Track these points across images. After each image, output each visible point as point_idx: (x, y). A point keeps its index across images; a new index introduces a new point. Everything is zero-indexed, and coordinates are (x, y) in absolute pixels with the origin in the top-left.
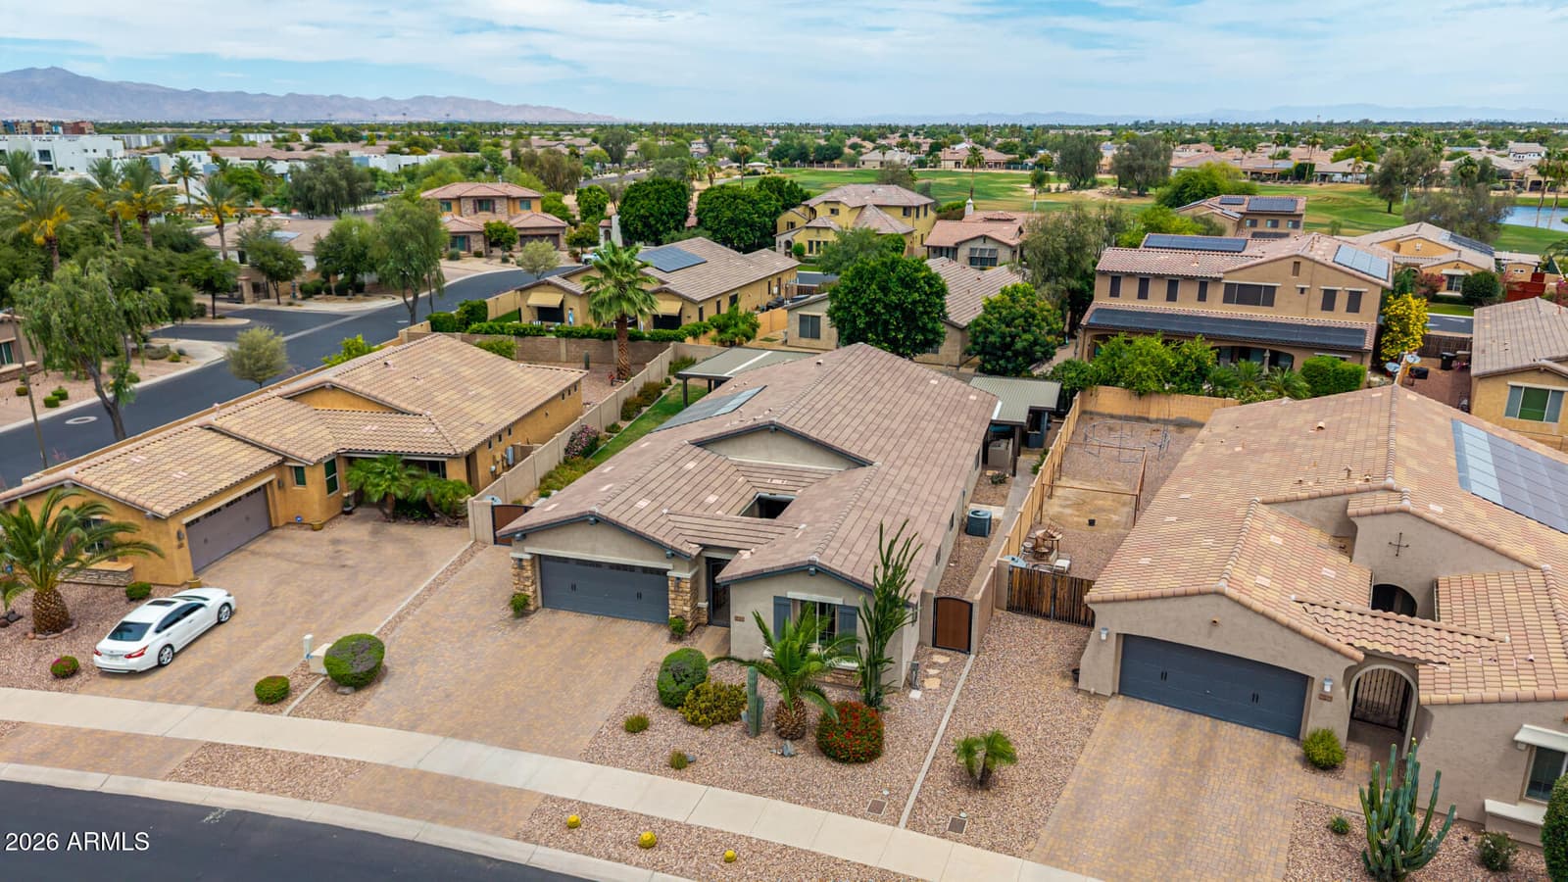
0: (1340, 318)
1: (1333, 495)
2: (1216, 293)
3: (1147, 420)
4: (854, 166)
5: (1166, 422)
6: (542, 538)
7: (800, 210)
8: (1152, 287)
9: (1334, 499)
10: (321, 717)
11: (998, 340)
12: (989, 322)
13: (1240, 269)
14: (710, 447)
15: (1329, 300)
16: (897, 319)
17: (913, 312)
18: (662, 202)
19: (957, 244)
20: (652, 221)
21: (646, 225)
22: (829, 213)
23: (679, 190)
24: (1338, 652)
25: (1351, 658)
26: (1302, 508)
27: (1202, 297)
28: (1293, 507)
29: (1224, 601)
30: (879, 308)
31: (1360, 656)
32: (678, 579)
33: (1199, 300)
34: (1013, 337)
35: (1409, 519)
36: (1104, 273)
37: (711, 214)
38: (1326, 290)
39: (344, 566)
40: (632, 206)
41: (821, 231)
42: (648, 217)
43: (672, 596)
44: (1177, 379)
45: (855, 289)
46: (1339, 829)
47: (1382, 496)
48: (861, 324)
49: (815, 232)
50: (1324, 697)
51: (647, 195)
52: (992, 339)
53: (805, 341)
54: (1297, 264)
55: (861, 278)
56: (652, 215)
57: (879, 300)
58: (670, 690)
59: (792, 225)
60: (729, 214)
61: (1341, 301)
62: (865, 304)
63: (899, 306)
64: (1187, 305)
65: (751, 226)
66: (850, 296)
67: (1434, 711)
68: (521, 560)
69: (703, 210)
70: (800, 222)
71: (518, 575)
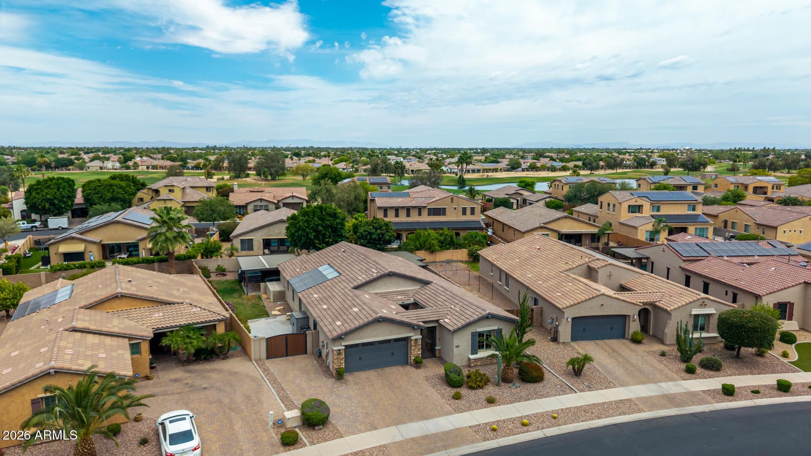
0: (469, 217)
1: (583, 264)
2: (425, 212)
3: (435, 262)
4: (82, 169)
5: (443, 262)
6: (351, 336)
7: (145, 191)
8: (400, 212)
9: (582, 266)
10: (327, 440)
11: (377, 237)
12: (371, 229)
13: (433, 202)
14: (360, 289)
15: (464, 213)
16: (329, 232)
17: (336, 228)
18: (61, 190)
19: (247, 204)
20: (56, 202)
21: (54, 204)
22: (168, 191)
23: (71, 182)
24: (636, 304)
25: (639, 305)
26: (574, 271)
27: (420, 214)
28: (572, 271)
29: (604, 297)
30: (320, 228)
31: (642, 304)
32: (416, 339)
33: (419, 215)
34: (383, 235)
35: (613, 266)
36: (380, 208)
37: (97, 196)
38: (471, 208)
39: (205, 388)
40: (38, 194)
41: (167, 201)
42: (52, 200)
43: (413, 348)
44: (444, 245)
45: (306, 220)
46: (663, 354)
47: (597, 262)
48: (312, 236)
49: (163, 202)
50: (634, 321)
51: (48, 187)
52: (374, 236)
53: (244, 253)
54: (452, 198)
55: (308, 215)
56: (55, 198)
57: (319, 225)
58: (458, 379)
59: (142, 200)
60: (109, 195)
61: (468, 211)
62: (313, 227)
63: (331, 226)
64: (414, 218)
65: (124, 201)
66: (305, 224)
67: (672, 313)
68: (339, 350)
69: (91, 194)
70: (147, 198)
71: (338, 358)
